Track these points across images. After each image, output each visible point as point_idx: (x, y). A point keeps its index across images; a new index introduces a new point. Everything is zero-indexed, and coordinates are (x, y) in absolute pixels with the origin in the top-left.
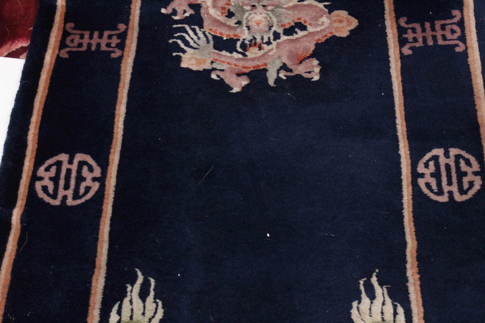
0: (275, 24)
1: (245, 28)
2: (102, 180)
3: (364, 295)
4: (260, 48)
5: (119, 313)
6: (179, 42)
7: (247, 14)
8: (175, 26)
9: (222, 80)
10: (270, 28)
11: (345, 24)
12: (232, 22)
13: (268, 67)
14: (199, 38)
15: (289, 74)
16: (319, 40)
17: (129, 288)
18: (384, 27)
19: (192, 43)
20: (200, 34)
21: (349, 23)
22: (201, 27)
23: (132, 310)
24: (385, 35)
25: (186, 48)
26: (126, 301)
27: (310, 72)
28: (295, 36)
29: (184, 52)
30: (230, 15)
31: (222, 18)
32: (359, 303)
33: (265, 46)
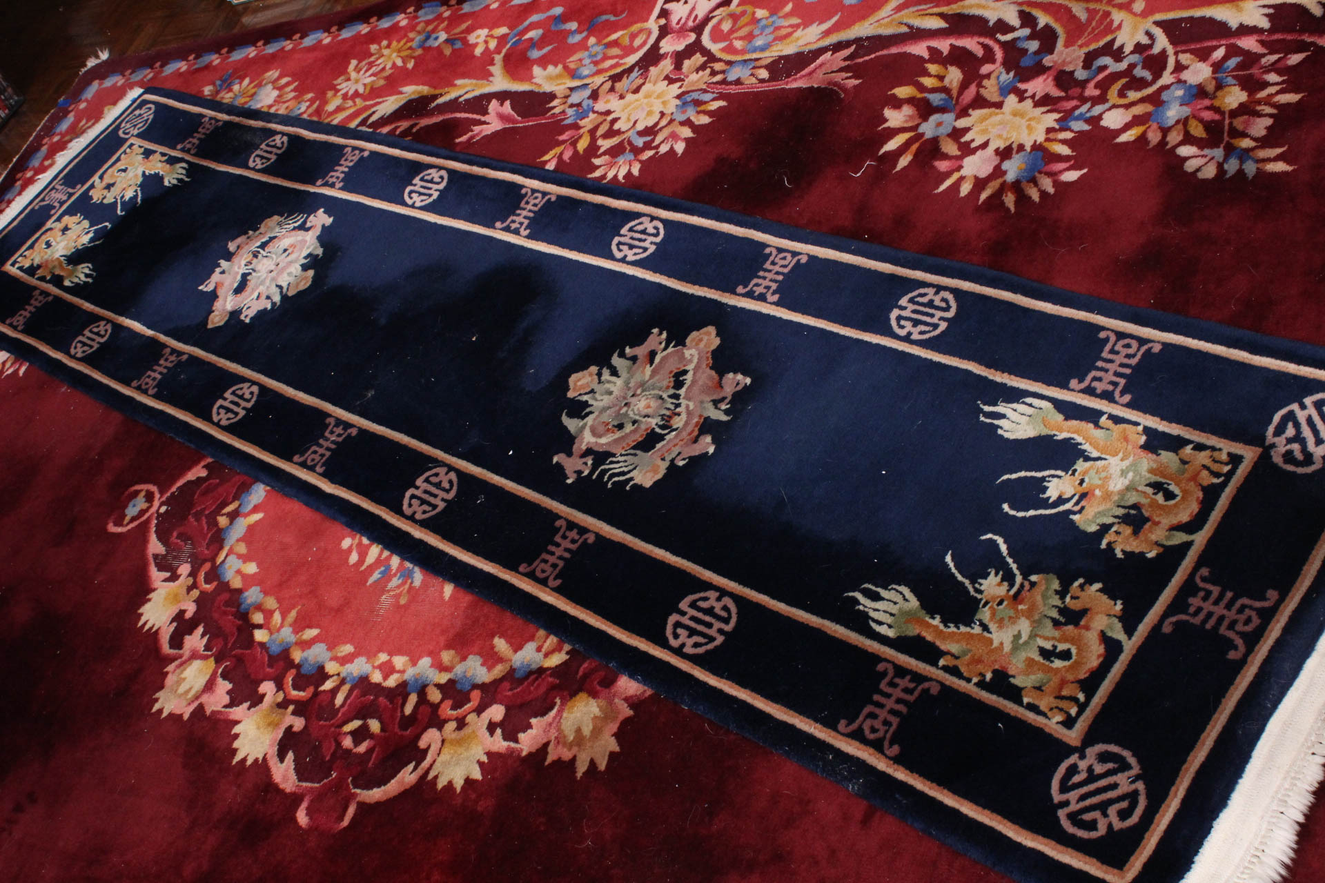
0: (661, 393)
1: (644, 420)
2: (723, 593)
3: (996, 422)
4: (679, 414)
5: (880, 623)
6: (616, 479)
7: (631, 413)
8: (594, 477)
9: (690, 458)
10: (661, 398)
11: (705, 338)
12: (629, 428)
13: (706, 415)
14: (625, 461)
15: (727, 401)
16: (707, 365)
17: (861, 608)
18: (734, 308)
19: (626, 469)
20: (620, 459)
21: (709, 334)
22: (614, 455)
23: (884, 611)
24: (743, 309)
25: (628, 476)
26: (872, 614)
27: (738, 384)
28: (688, 383)
29: (632, 479)
30: (620, 426)
31: (618, 434)
32: (1001, 428)
33: (678, 410)
